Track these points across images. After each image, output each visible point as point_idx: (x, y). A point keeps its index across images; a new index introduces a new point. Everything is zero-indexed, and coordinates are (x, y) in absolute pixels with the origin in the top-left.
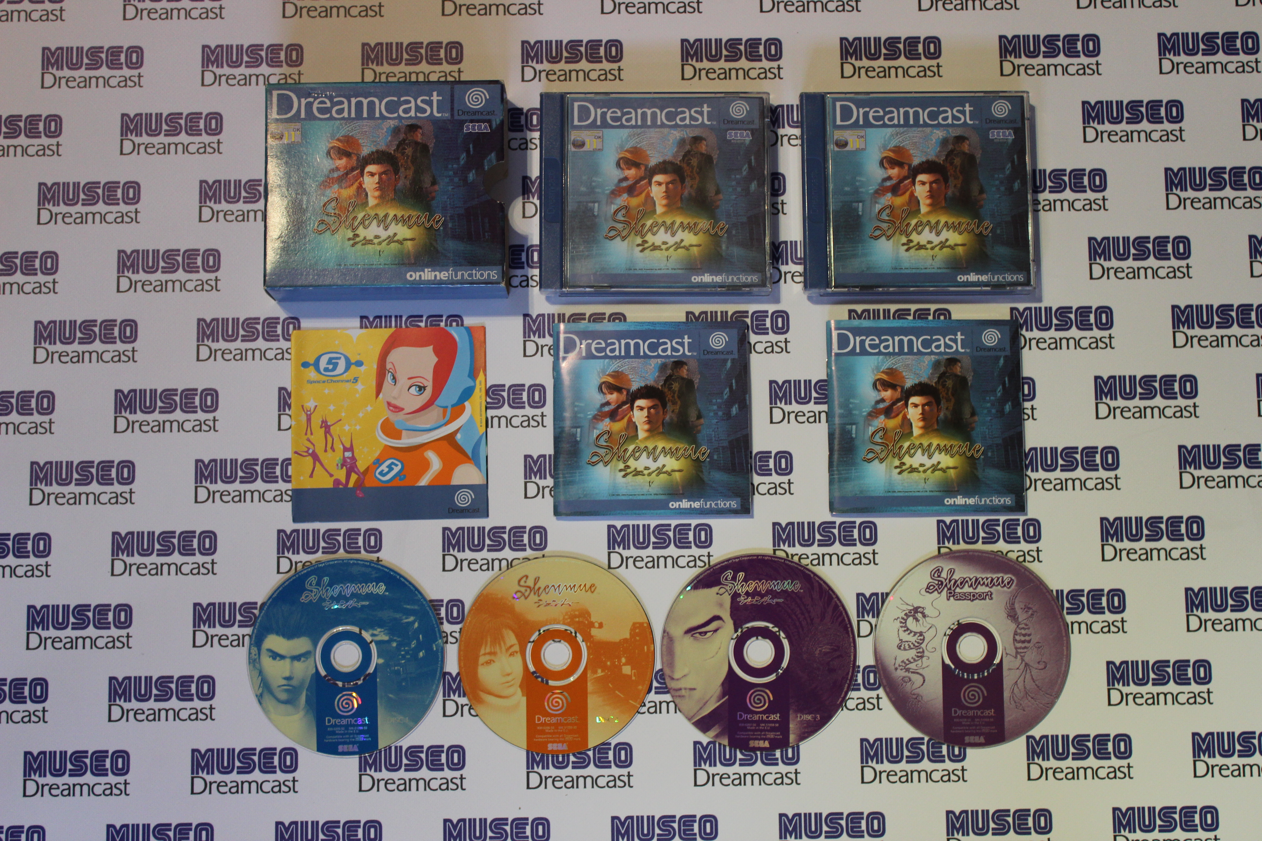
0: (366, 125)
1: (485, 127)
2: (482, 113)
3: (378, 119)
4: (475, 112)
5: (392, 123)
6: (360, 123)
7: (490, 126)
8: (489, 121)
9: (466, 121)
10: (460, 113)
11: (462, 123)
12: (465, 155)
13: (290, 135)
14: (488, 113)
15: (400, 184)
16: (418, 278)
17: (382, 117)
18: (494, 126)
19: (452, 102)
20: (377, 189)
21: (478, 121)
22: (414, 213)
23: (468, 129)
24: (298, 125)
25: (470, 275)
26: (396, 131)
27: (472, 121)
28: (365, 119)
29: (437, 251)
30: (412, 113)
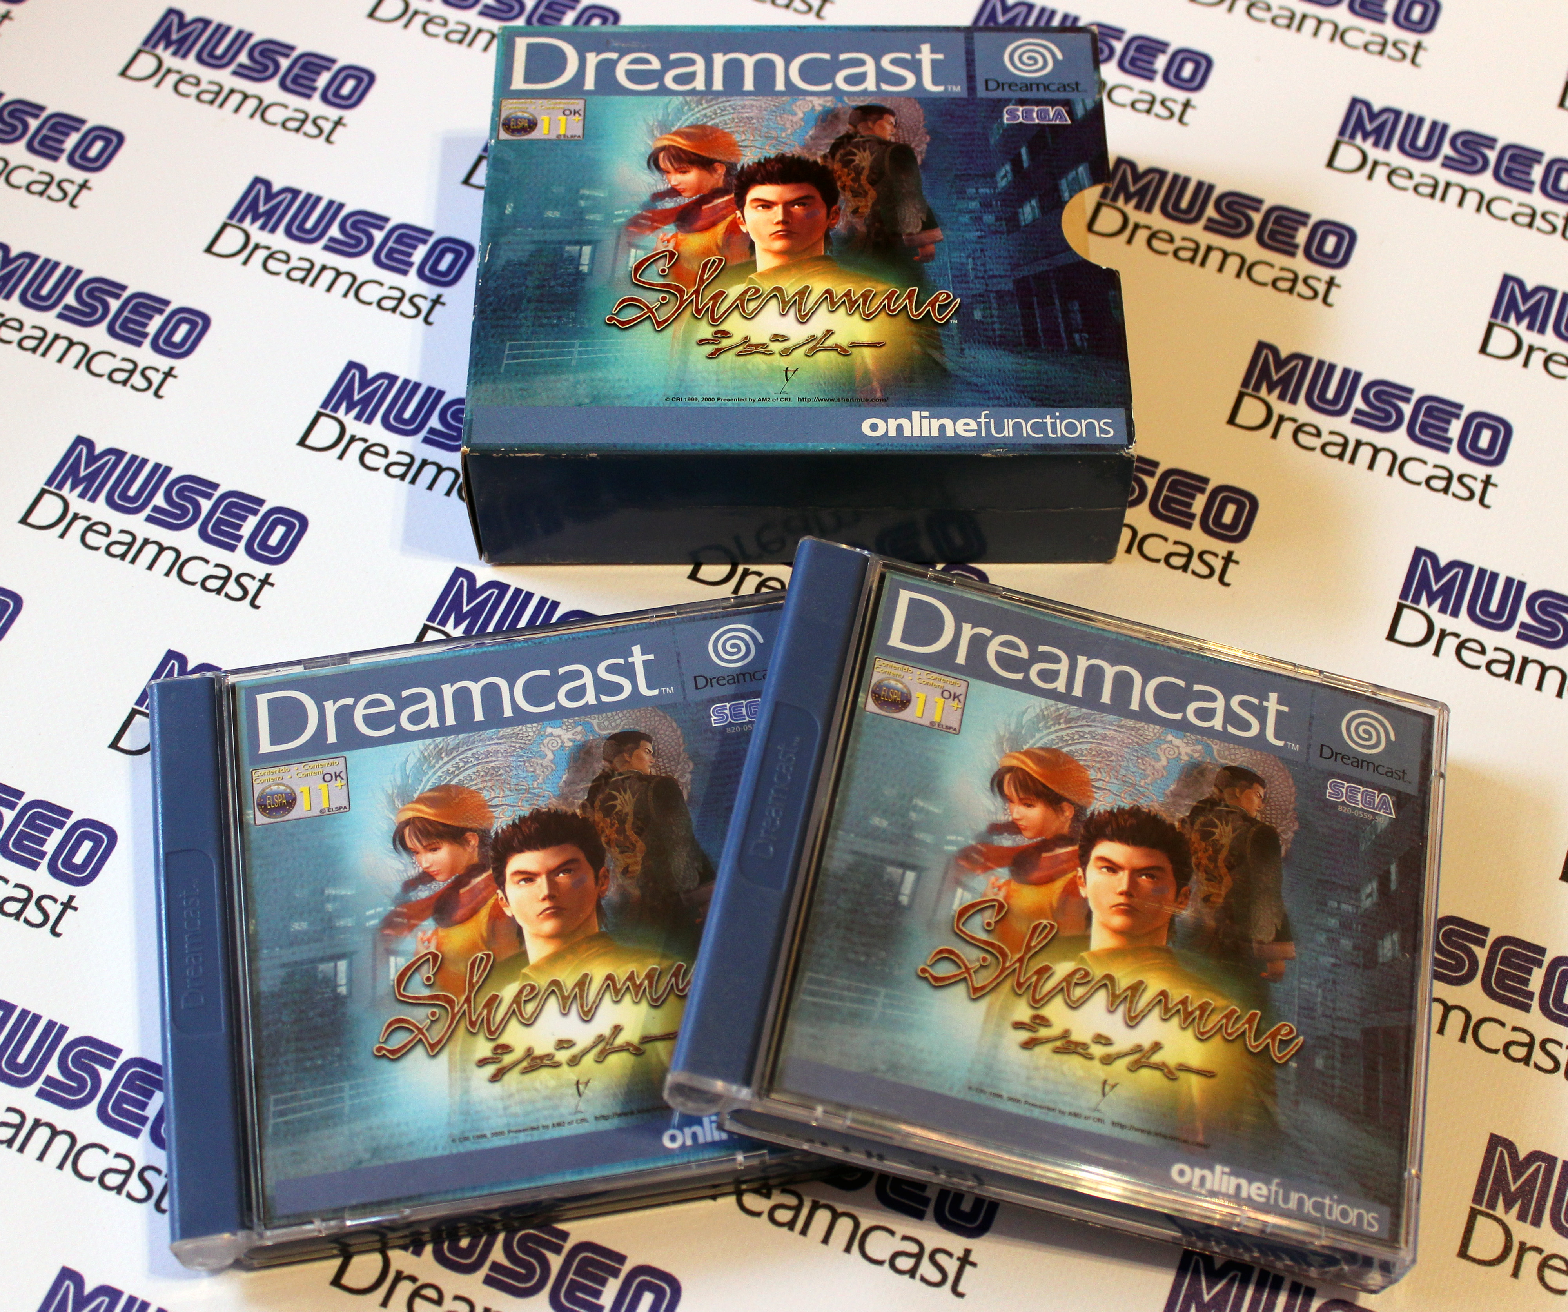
0: (752, 107)
1: (1058, 115)
2: (1046, 88)
3: (781, 94)
4: (1029, 85)
5: (818, 103)
6: (738, 101)
7: (1071, 113)
8: (1068, 104)
9: (1007, 102)
10: (992, 85)
11: (998, 105)
12: (1008, 167)
13: (552, 123)
14: (1064, 87)
15: (840, 226)
16: (892, 433)
17: (791, 89)
18: (1080, 112)
19: (970, 62)
20: (776, 236)
21: (1038, 102)
22: (880, 288)
23: (1014, 116)
24: (578, 104)
25: (1039, 428)
26: (829, 118)
27: (1022, 102)
28: (749, 93)
29: (945, 372)
30: (870, 84)
